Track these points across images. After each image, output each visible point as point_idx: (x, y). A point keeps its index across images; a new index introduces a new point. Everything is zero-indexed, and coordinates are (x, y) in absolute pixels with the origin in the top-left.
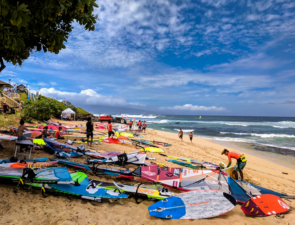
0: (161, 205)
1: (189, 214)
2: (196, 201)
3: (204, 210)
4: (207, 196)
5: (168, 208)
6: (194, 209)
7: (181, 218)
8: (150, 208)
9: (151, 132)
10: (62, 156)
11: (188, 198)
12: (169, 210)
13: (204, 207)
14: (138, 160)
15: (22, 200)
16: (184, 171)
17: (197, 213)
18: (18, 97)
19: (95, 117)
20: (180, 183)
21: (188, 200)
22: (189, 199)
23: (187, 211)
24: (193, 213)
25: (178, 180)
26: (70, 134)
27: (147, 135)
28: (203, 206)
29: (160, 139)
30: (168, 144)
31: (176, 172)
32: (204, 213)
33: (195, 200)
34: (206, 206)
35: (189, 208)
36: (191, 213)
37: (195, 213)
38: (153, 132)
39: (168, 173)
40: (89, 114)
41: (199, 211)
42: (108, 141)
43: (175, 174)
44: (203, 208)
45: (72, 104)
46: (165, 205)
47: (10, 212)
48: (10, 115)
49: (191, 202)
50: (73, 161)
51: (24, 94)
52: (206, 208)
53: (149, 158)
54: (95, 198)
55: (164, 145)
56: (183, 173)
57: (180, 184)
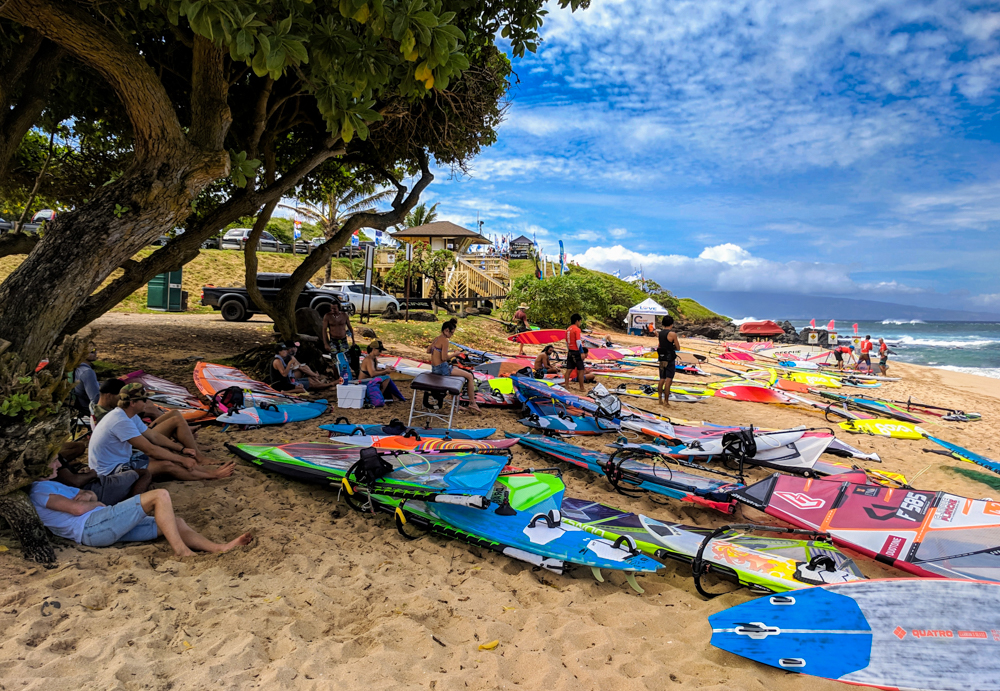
0: (764, 616)
1: (886, 666)
2: (927, 619)
3: (960, 663)
4: (988, 609)
5: (791, 631)
6: (911, 650)
7: (846, 678)
8: (716, 619)
9: (918, 375)
10: (545, 426)
11: (889, 604)
12: (797, 640)
13: (964, 648)
14: (797, 455)
15: (338, 539)
16: (944, 504)
17: (922, 668)
18: (503, 270)
19: (735, 326)
20: (916, 546)
21: (887, 610)
22: (896, 609)
23: (877, 655)
24: (904, 668)
25: (910, 536)
26: (624, 372)
27: (897, 384)
28: (957, 643)
29: (942, 396)
30: (963, 413)
31: (908, 505)
32: (958, 675)
33: (924, 616)
34: (974, 648)
35: (887, 642)
36: (895, 664)
37: (916, 667)
38: (928, 374)
39: (874, 505)
40: (715, 320)
41: (936, 660)
42: (732, 394)
43: (906, 511)
44: (958, 652)
45: (664, 289)
46: (779, 616)
47: (279, 568)
48: (476, 318)
49: (900, 621)
50: (578, 445)
51: (527, 263)
52: (974, 657)
53: (855, 455)
54: (545, 558)
55: (949, 415)
56: (939, 511)
57: (916, 550)
